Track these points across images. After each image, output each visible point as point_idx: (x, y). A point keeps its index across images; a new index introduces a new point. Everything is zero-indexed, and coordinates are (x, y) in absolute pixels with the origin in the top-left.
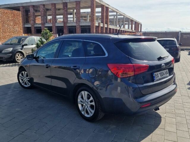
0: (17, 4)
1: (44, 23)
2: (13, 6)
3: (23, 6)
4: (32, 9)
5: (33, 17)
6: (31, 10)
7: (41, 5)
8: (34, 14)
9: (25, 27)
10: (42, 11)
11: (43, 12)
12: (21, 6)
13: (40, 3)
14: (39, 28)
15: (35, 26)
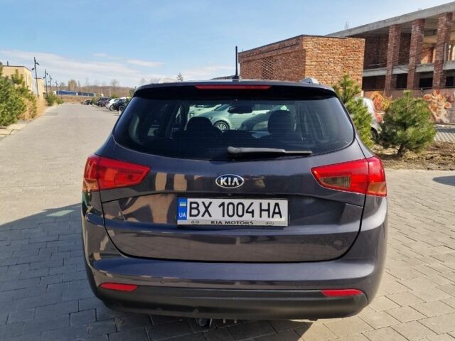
0: (384, 21)
1: (443, 61)
2: (375, 28)
3: (396, 25)
4: (417, 28)
5: (417, 49)
6: (415, 31)
7: (442, 14)
8: (420, 39)
9: (395, 75)
10: (442, 29)
11: (443, 34)
12: (393, 26)
13: (440, 12)
14: (426, 77)
15: (417, 71)
